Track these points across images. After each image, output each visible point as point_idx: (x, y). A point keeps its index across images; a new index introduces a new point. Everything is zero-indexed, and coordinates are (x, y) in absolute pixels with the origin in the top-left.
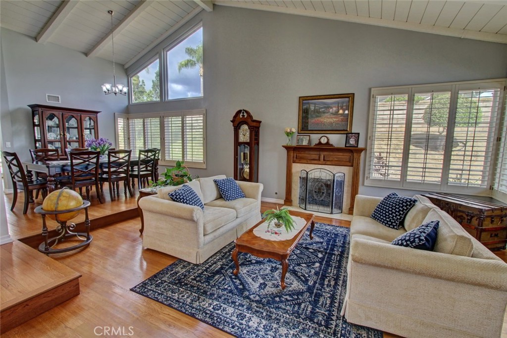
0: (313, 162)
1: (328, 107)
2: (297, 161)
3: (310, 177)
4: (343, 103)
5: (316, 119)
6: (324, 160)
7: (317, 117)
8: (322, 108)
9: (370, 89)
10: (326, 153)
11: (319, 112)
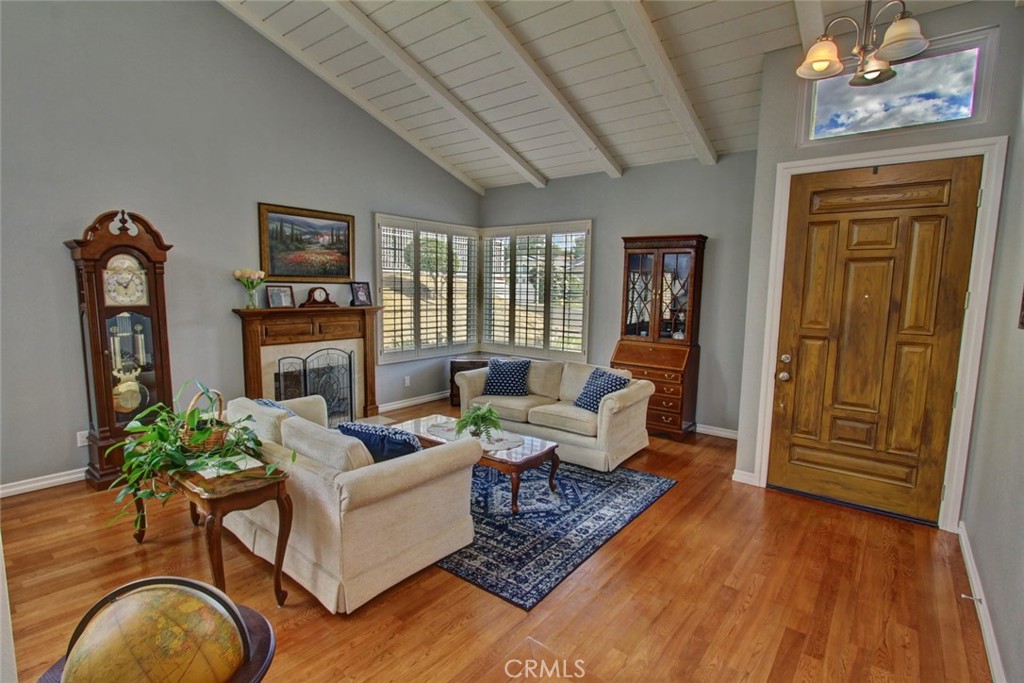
0: (301, 338)
1: (316, 233)
2: (269, 340)
3: (311, 367)
4: (339, 229)
5: (298, 253)
6: (320, 332)
7: (298, 249)
8: (306, 234)
9: (373, 215)
10: (323, 320)
11: (301, 241)
